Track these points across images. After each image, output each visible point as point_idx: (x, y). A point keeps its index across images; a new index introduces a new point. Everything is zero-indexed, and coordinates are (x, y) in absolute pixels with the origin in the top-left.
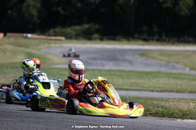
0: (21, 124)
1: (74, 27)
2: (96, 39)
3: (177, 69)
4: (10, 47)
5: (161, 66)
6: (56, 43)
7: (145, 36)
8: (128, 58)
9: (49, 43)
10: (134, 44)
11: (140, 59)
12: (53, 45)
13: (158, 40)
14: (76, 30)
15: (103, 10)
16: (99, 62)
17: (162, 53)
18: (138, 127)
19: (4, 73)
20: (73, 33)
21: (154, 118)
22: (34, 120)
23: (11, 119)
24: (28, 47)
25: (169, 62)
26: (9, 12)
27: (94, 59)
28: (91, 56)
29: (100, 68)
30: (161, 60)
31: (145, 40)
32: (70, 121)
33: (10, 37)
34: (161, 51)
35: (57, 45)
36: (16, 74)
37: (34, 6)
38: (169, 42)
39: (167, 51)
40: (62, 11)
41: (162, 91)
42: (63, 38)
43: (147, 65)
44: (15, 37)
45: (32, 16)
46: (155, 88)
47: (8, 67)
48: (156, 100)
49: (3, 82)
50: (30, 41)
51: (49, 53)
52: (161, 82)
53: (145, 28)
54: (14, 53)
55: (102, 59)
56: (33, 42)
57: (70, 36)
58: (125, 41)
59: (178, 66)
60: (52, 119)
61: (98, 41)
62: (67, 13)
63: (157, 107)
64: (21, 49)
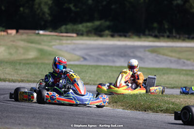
0: (33, 120)
1: (85, 24)
2: (107, 36)
3: (188, 65)
4: (22, 44)
5: (171, 62)
6: (67, 40)
7: (156, 33)
8: (138, 54)
9: (61, 40)
10: (145, 41)
11: (151, 56)
12: (64, 42)
13: (168, 37)
14: (87, 27)
15: (113, 7)
16: (110, 58)
17: (173, 49)
18: (149, 123)
19: (16, 69)
20: (84, 29)
21: (164, 114)
22: (47, 116)
23: (23, 115)
24: (40, 44)
25: (179, 59)
26: (21, 9)
27: (105, 55)
28: (102, 53)
29: (110, 64)
30: (171, 56)
31: (156, 37)
32: (81, 117)
33: (22, 34)
34: (172, 47)
35: (69, 42)
36: (28, 70)
37: (46, 3)
38: (179, 38)
39: (177, 47)
40: (73, 8)
41: (173, 88)
42: (74, 35)
43: (158, 62)
44: (27, 33)
45: (44, 13)
46: (165, 84)
47: (20, 63)
48: (167, 96)
49: (16, 78)
50: (42, 37)
51: (61, 50)
52: (171, 78)
53: (155, 25)
54: (27, 50)
55: (114, 55)
56: (45, 38)
57: (81, 32)
58: (136, 38)
59: (189, 62)
60: (63, 115)
61: (109, 38)
62: (78, 10)
63: (168, 103)
64: (33, 45)
